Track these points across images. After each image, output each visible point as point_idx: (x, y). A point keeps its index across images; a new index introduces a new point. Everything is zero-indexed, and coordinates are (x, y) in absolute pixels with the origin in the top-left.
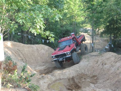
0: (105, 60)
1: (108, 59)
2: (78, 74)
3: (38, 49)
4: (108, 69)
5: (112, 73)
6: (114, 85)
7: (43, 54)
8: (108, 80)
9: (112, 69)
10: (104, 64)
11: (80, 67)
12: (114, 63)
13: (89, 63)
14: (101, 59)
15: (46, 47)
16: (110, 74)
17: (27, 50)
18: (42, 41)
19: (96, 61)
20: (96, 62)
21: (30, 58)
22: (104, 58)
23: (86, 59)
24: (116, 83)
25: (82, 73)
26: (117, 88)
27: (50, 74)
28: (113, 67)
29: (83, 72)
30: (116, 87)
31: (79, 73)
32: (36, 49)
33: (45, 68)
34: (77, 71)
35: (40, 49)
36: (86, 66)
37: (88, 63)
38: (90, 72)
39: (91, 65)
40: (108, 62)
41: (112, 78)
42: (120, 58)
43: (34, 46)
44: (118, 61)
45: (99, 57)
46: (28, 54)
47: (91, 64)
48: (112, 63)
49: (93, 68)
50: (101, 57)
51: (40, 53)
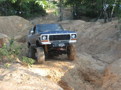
0: (76, 27)
1: (78, 26)
3: (13, 20)
4: (80, 35)
5: (84, 38)
6: (89, 49)
7: (18, 24)
8: (82, 44)
9: (83, 35)
10: (75, 31)
12: (85, 29)
14: (72, 27)
15: (20, 18)
16: (82, 39)
17: (2, 22)
19: (68, 29)
21: (6, 29)
22: (74, 25)
24: (91, 47)
26: (93, 51)
28: (84, 33)
30: (91, 51)
32: (11, 20)
33: (21, 37)
35: (14, 20)
40: (79, 29)
41: (86, 43)
42: (89, 25)
43: (9, 17)
44: (88, 27)
45: (69, 25)
46: (5, 25)
48: (83, 29)
50: (71, 24)
51: (15, 23)
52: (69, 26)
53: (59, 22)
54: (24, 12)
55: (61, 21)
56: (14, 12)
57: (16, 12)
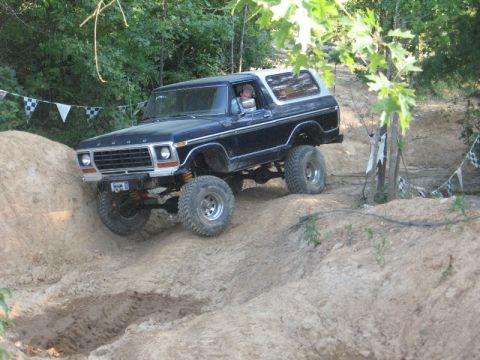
2: (311, 353)
7: (35, 201)
11: (319, 303)
13: (387, 277)
14: (471, 252)
15: (56, 152)
18: (22, 104)
19: (441, 266)
20: (439, 273)
23: (359, 249)
25: (341, 345)
27: (104, 353)
29: (349, 345)
31: (321, 344)
33: (53, 304)
34: (306, 331)
35: (11, 165)
36: (367, 294)
37: (377, 276)
38: (395, 342)
39: (402, 288)
45: (452, 237)
47: (399, 281)
49: (419, 310)
50: (468, 234)
51: (12, 189)
52: (450, 244)
53: (370, 209)
54: (91, 112)
55: (382, 198)
56: (12, 104)
57: (31, 103)
